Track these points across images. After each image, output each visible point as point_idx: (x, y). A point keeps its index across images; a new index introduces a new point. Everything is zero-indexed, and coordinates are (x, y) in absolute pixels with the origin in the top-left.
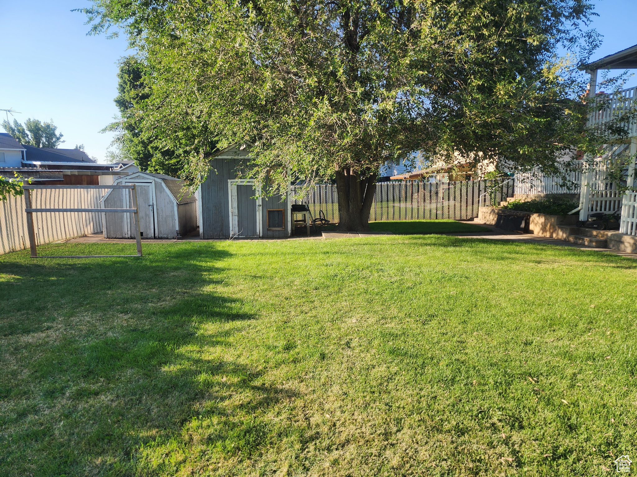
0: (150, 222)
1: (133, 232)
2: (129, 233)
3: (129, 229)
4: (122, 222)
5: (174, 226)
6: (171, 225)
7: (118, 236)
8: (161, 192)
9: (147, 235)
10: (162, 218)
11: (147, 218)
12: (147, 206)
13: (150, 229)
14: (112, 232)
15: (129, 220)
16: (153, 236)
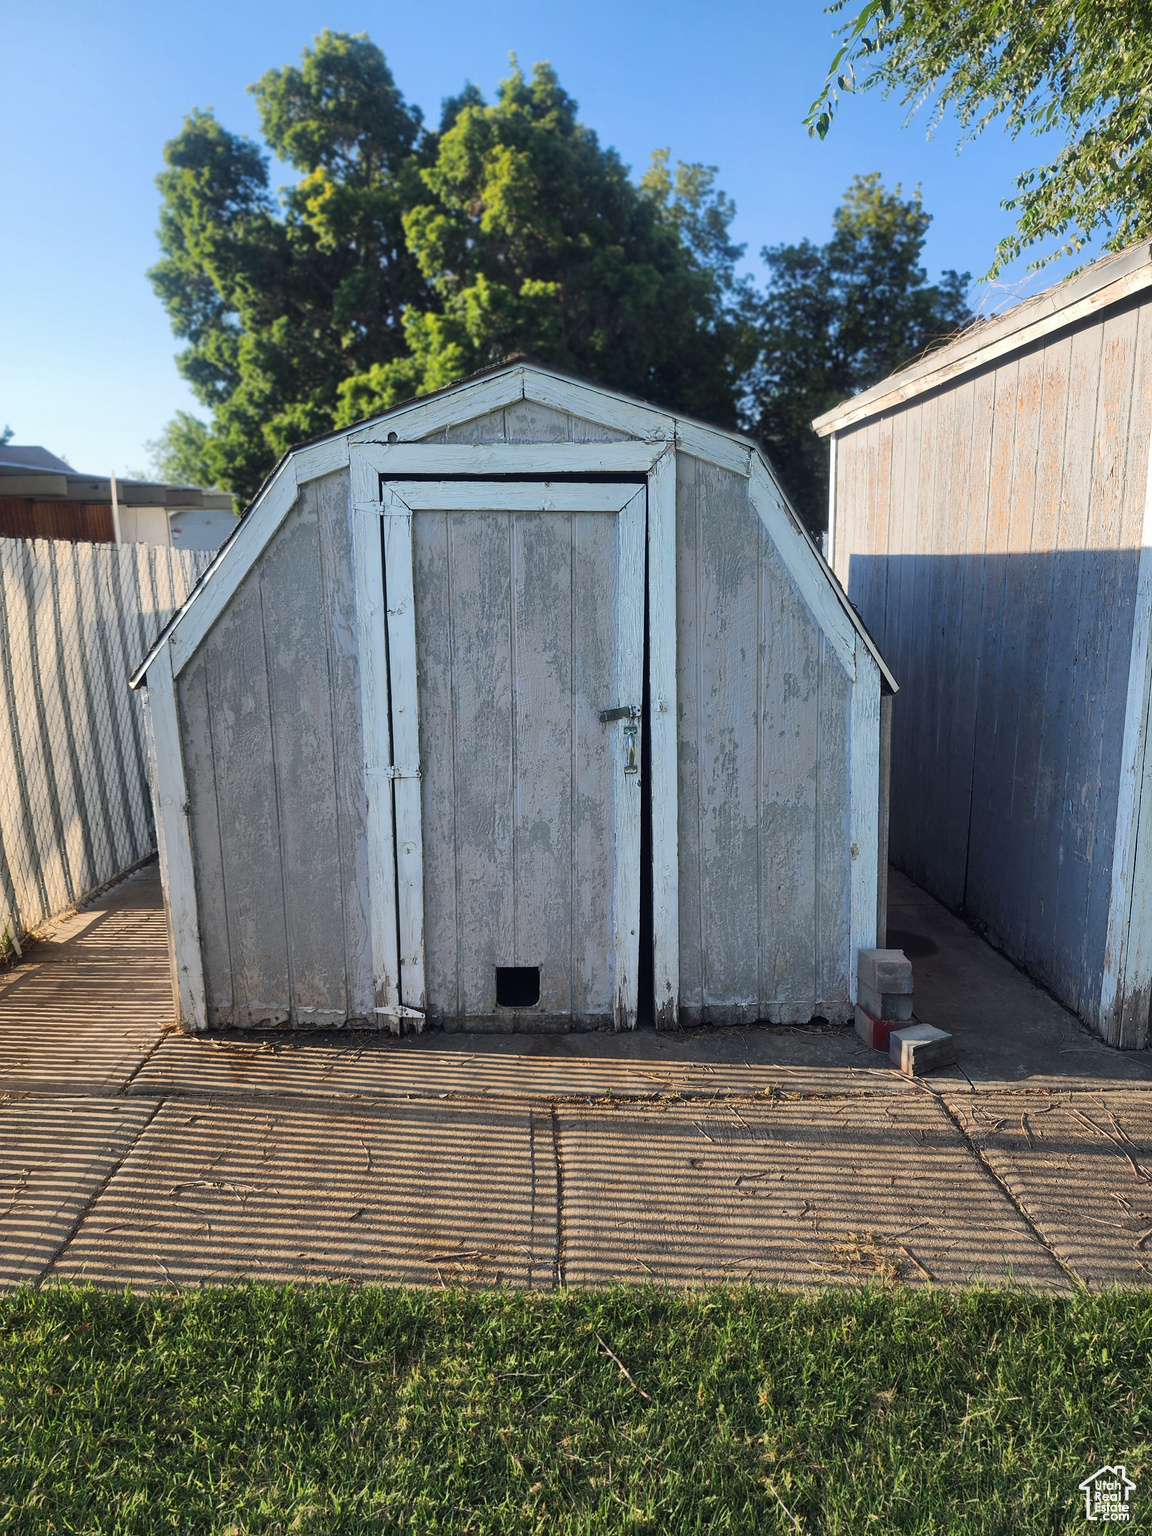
0: (604, 877)
1: (447, 968)
2: (415, 977)
3: (414, 946)
4: (348, 872)
5: (830, 908)
6: (805, 898)
7: (306, 1013)
8: (729, 580)
9: (578, 990)
10: (723, 836)
11: (586, 831)
12: (585, 721)
13: (607, 943)
14: (253, 976)
15: (412, 864)
16: (631, 999)
